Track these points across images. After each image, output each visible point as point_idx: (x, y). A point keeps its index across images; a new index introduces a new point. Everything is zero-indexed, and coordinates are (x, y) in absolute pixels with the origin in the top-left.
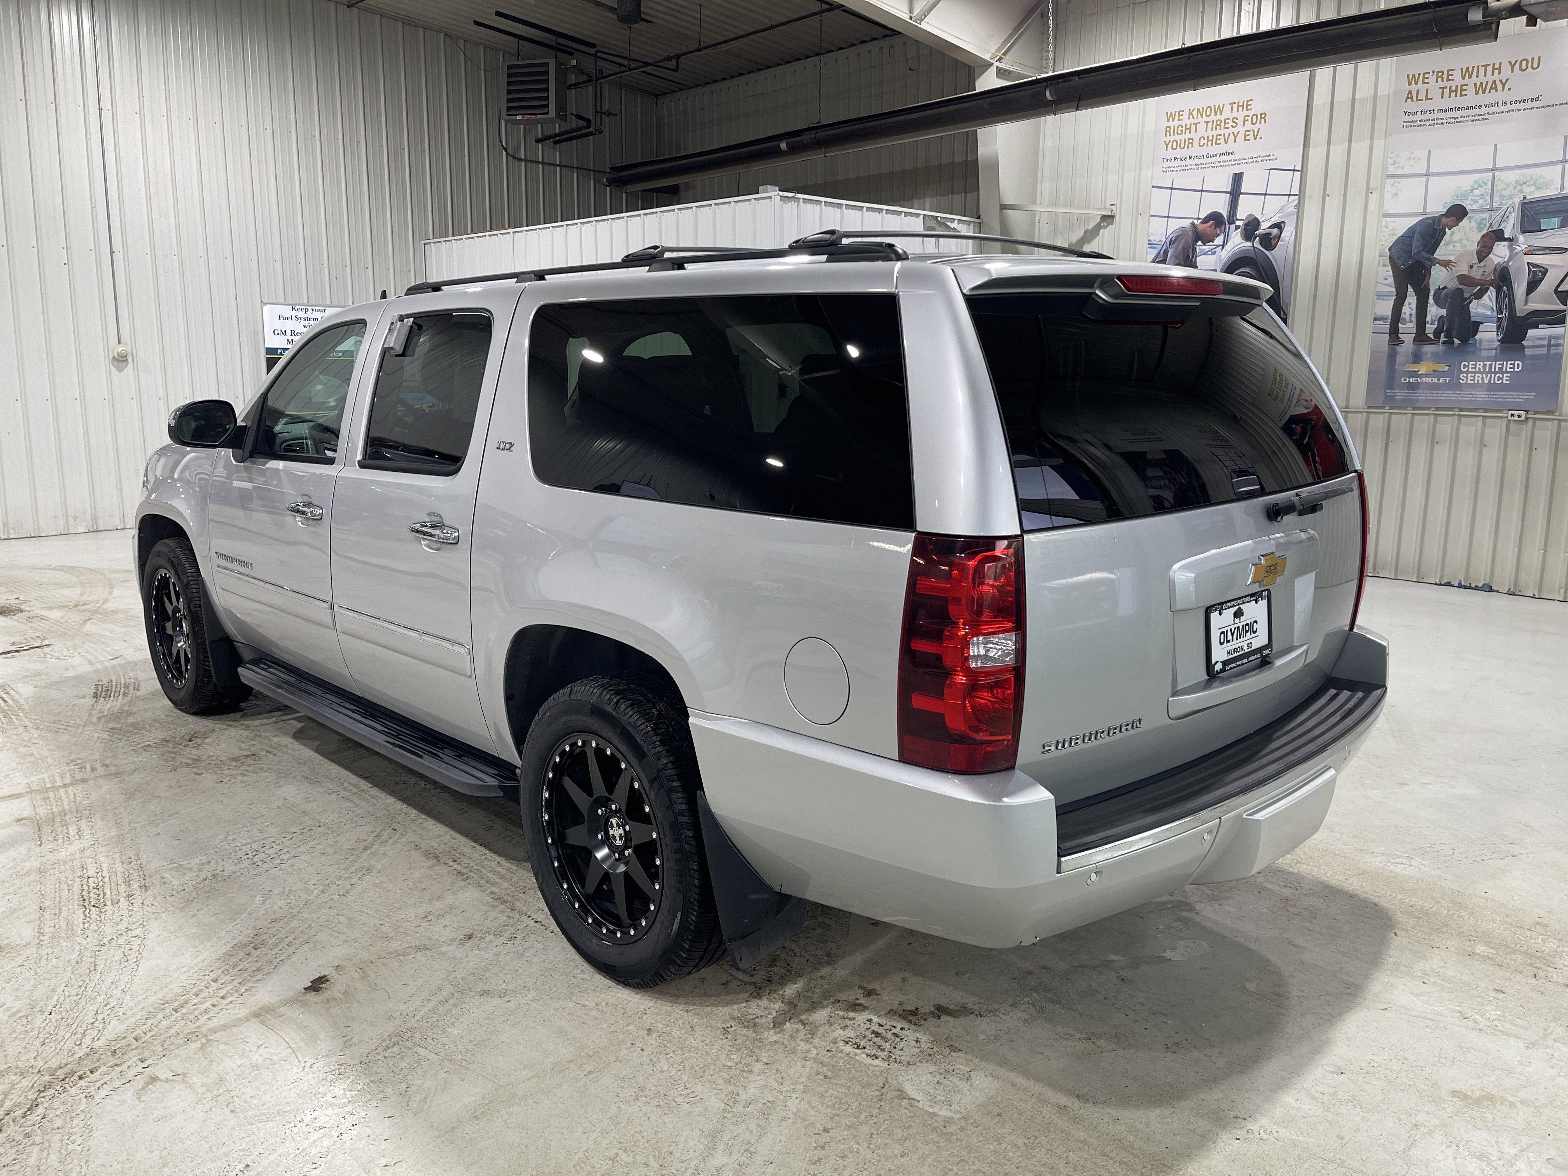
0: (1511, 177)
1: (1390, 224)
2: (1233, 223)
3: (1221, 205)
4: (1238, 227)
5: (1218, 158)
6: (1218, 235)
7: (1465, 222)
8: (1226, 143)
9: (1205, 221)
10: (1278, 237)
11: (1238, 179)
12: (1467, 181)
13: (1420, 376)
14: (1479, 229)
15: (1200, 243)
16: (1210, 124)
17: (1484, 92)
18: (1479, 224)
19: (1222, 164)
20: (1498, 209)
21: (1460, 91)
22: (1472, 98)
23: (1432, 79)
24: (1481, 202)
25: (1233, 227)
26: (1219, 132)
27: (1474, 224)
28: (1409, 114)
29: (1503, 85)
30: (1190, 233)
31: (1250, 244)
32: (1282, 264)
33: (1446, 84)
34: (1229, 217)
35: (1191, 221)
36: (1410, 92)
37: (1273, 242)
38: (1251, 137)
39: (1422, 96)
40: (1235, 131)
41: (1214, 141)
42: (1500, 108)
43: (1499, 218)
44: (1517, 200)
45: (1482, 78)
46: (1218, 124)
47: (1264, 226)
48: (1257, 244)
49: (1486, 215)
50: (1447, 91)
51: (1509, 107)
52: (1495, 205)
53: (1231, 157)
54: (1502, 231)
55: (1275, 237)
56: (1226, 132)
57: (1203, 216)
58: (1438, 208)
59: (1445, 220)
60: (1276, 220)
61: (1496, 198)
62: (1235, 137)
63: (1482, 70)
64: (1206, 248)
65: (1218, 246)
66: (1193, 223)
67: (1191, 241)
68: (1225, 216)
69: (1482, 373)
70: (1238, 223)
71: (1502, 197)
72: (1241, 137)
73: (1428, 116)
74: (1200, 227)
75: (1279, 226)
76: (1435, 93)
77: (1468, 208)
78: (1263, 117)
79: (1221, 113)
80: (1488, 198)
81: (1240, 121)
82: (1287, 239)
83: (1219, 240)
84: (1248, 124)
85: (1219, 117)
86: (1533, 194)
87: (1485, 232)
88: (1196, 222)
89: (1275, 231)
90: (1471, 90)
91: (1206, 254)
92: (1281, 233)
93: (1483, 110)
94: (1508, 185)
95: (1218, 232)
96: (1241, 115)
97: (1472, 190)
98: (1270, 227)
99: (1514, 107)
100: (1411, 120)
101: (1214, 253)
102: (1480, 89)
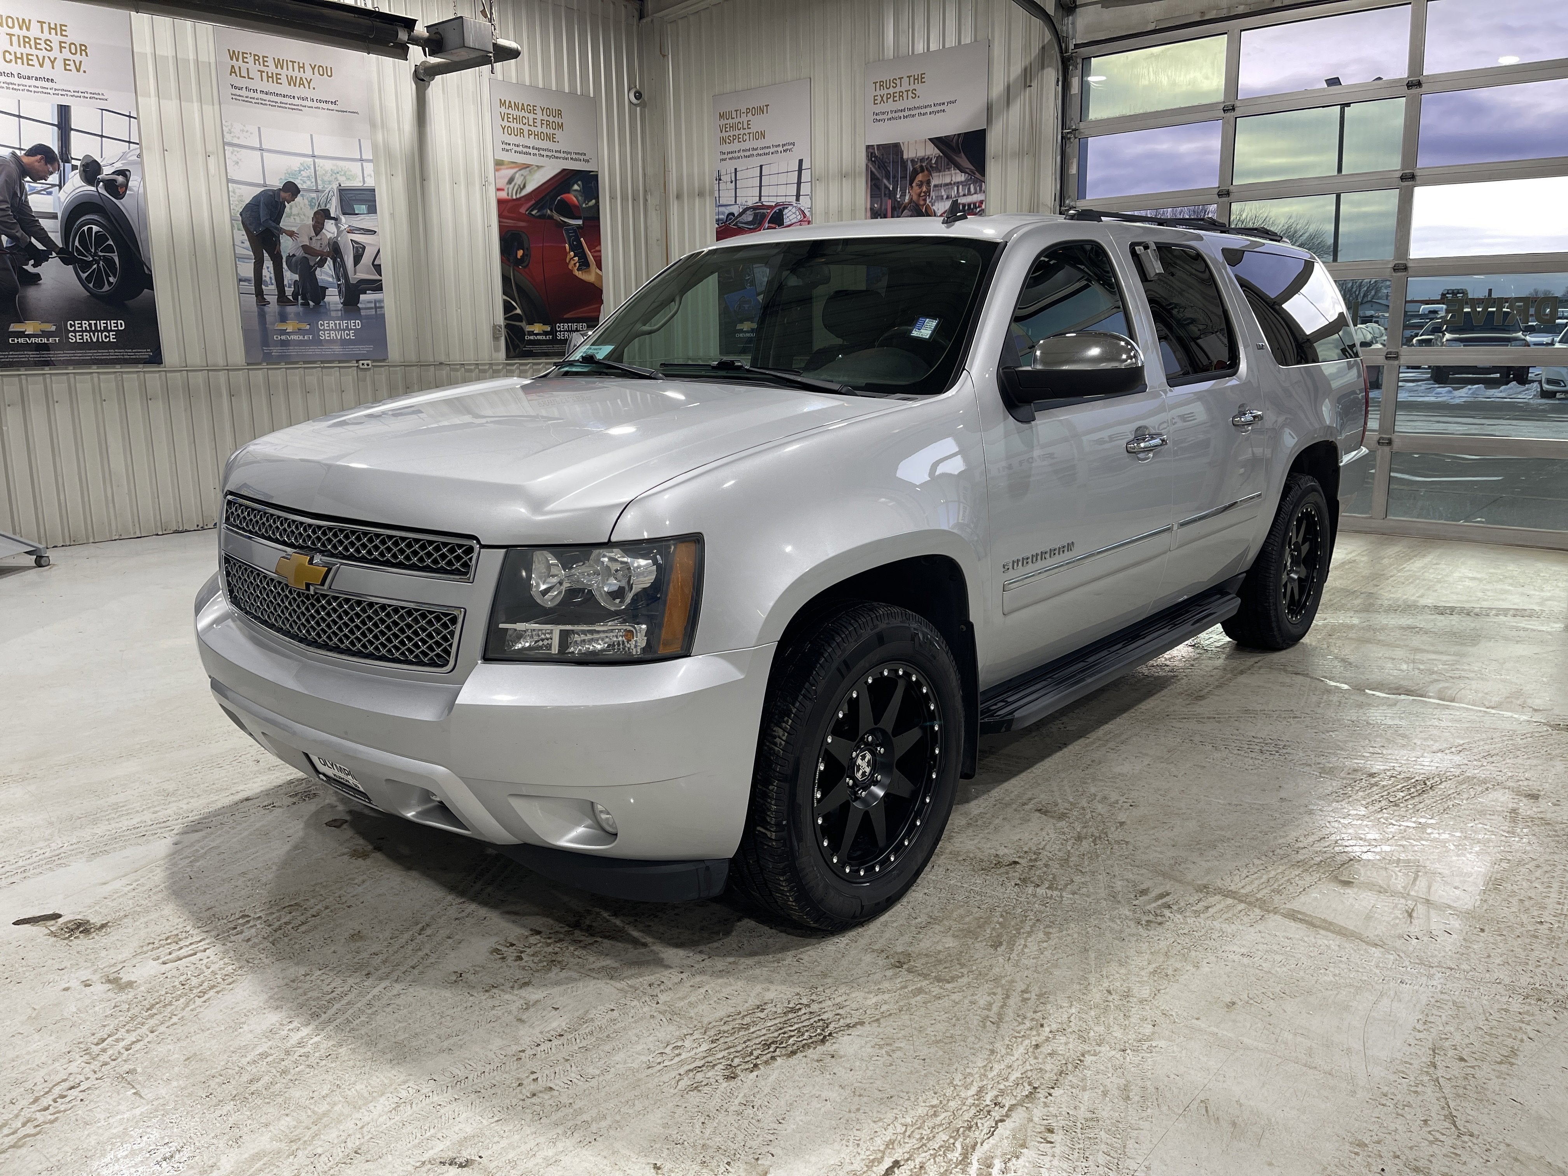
0: (328, 165)
1: (237, 191)
2: (68, 161)
3: (50, 139)
4: (74, 167)
5: (33, 82)
6: (51, 173)
7: (299, 199)
8: (41, 66)
9: (33, 152)
10: (126, 186)
11: (64, 112)
12: (295, 163)
13: (289, 334)
14: (312, 207)
15: (28, 179)
16: (15, 39)
17: (295, 86)
18: (311, 202)
19: (40, 90)
20: (323, 191)
21: (275, 78)
22: (285, 89)
23: (251, 60)
24: (309, 183)
25: (68, 166)
26: (27, 50)
27: (306, 202)
28: (236, 88)
29: (309, 83)
30: (13, 165)
31: (94, 189)
32: (135, 216)
33: (262, 68)
34: (61, 153)
35: (11, 150)
36: (233, 67)
37: (121, 191)
38: (72, 67)
39: (244, 73)
40: (52, 55)
41: (27, 60)
42: (309, 103)
43: (324, 200)
44: (335, 186)
45: (290, 73)
46: (26, 41)
47: (107, 171)
48: (102, 191)
49: (314, 195)
50: (264, 75)
51: (315, 104)
52: (320, 188)
53: (49, 85)
54: (328, 211)
55: (122, 185)
56: (41, 54)
57: (27, 146)
58: (276, 183)
59: (283, 194)
60: (119, 166)
61: (319, 182)
62: (53, 62)
63: (290, 64)
64: (38, 186)
65: (54, 185)
66: (14, 154)
67: (15, 175)
68: (57, 152)
69: (334, 330)
70: (74, 162)
71: (323, 181)
72: (59, 64)
73: (251, 94)
74: (26, 160)
75: (123, 173)
76: (254, 74)
77: (299, 186)
78: (83, 49)
79: (28, 29)
80: (313, 180)
81: (55, 46)
82: (136, 189)
83: (54, 179)
84: (66, 51)
85: (25, 32)
86: (346, 184)
87: (316, 209)
88: (18, 152)
89: (120, 179)
90: (284, 80)
91: (38, 192)
92: (128, 181)
93: (296, 102)
94: (326, 172)
95: (51, 169)
96: (55, 39)
97: (300, 171)
98: (113, 173)
99: (319, 105)
100: (239, 95)
101: (50, 193)
102: (291, 81)
